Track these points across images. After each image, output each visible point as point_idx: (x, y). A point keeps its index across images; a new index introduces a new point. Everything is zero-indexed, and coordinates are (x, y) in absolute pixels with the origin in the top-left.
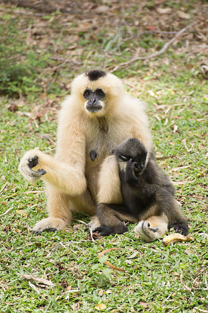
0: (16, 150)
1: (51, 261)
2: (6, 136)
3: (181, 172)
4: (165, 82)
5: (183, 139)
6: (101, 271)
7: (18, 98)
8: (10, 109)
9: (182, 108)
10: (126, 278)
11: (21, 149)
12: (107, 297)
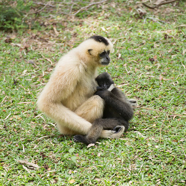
0: (11, 72)
1: (37, 151)
2: (4, 62)
3: (123, 88)
4: (113, 21)
5: (124, 64)
6: (70, 158)
7: (11, 32)
8: (6, 41)
9: (124, 40)
10: (87, 162)
11: (15, 71)
12: (74, 175)
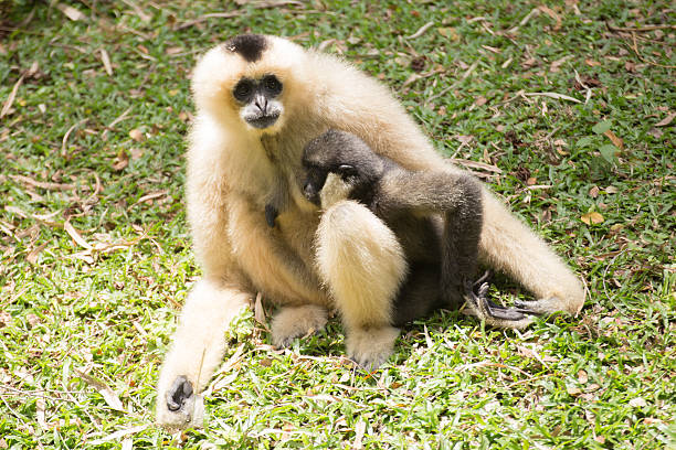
1: (500, 128)
6: (598, 151)
10: (649, 163)
12: (607, 201)
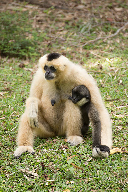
0: (21, 92)
1: (38, 161)
2: (16, 83)
3: (122, 109)
4: (116, 53)
5: (124, 89)
6: (68, 169)
7: (25, 59)
8: (20, 66)
9: (125, 69)
10: (84, 173)
11: (25, 91)
12: (71, 185)
